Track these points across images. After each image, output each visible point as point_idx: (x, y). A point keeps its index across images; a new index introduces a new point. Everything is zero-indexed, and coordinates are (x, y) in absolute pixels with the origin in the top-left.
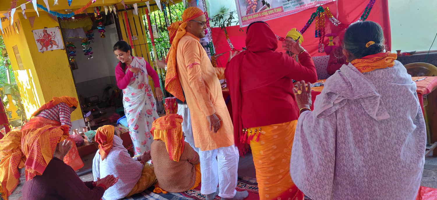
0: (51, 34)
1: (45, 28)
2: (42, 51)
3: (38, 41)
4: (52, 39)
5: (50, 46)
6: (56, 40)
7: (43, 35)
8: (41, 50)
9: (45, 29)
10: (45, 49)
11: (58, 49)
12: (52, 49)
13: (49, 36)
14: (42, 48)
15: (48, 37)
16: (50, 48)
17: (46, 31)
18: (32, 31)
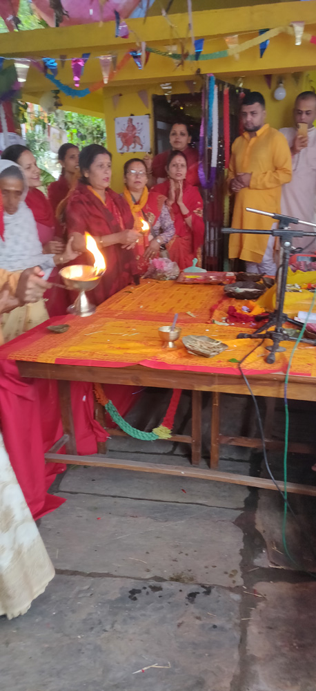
0: (136, 126)
1: (132, 115)
2: (121, 151)
3: (120, 135)
4: (137, 135)
5: (133, 145)
6: (141, 136)
7: (127, 125)
8: (121, 149)
9: (132, 117)
10: (125, 148)
11: (141, 151)
12: (133, 150)
13: (134, 128)
14: (123, 147)
15: (133, 131)
16: (133, 148)
17: (131, 120)
18: (114, 120)
